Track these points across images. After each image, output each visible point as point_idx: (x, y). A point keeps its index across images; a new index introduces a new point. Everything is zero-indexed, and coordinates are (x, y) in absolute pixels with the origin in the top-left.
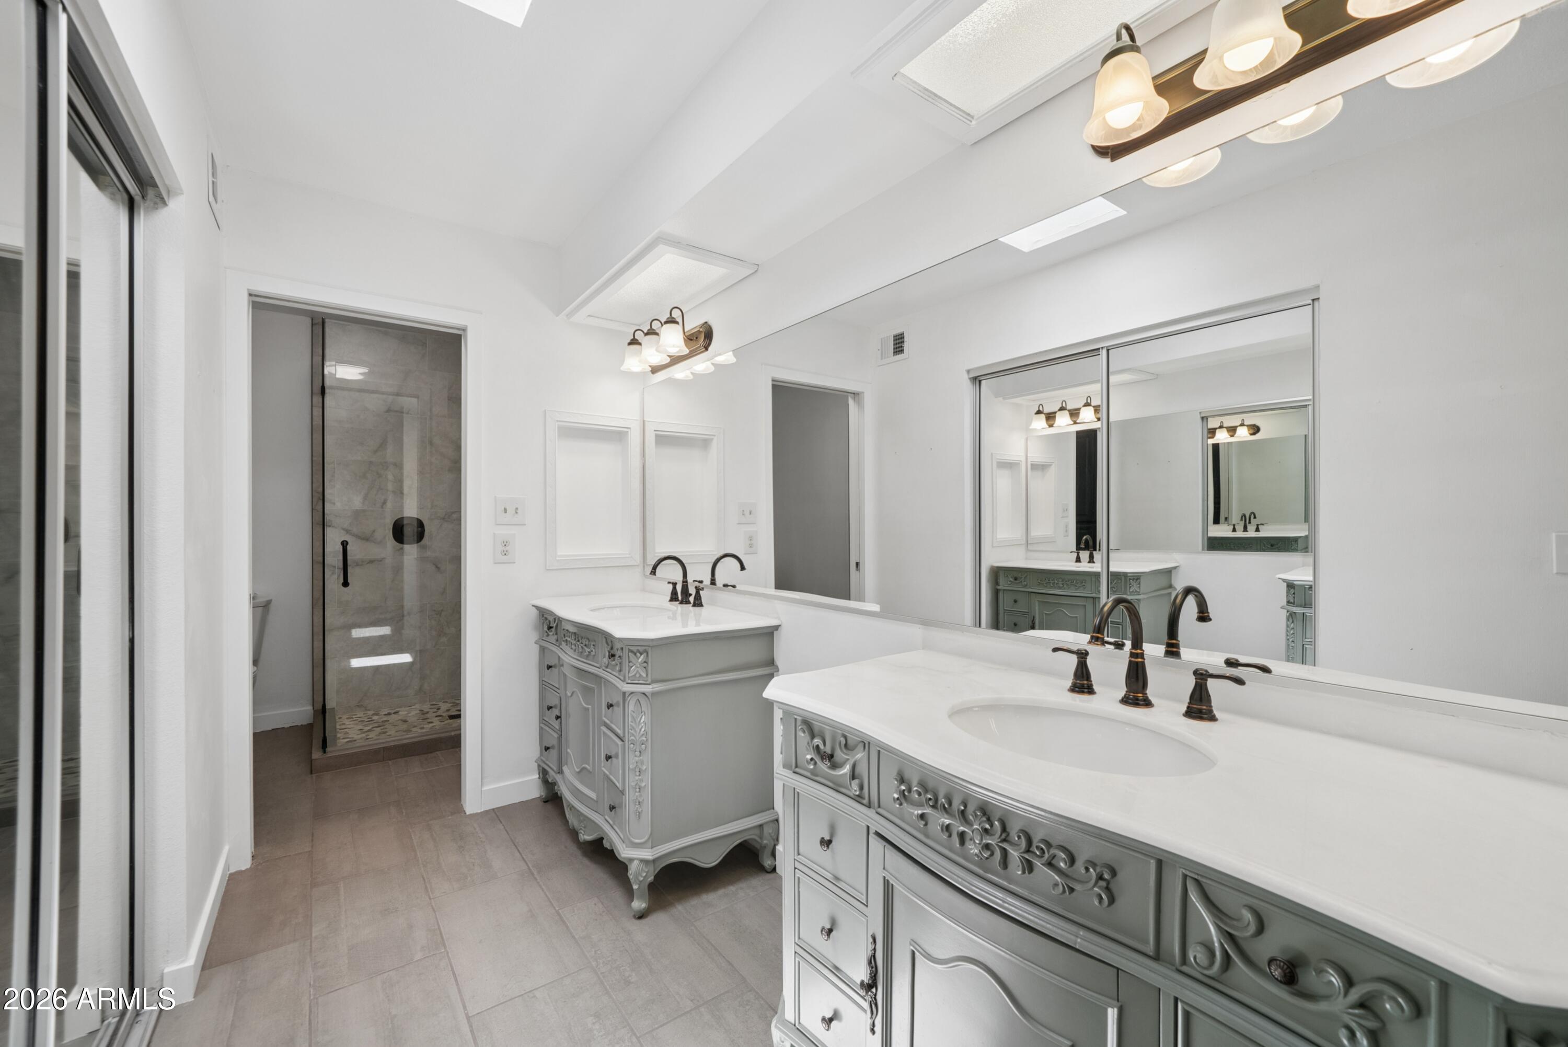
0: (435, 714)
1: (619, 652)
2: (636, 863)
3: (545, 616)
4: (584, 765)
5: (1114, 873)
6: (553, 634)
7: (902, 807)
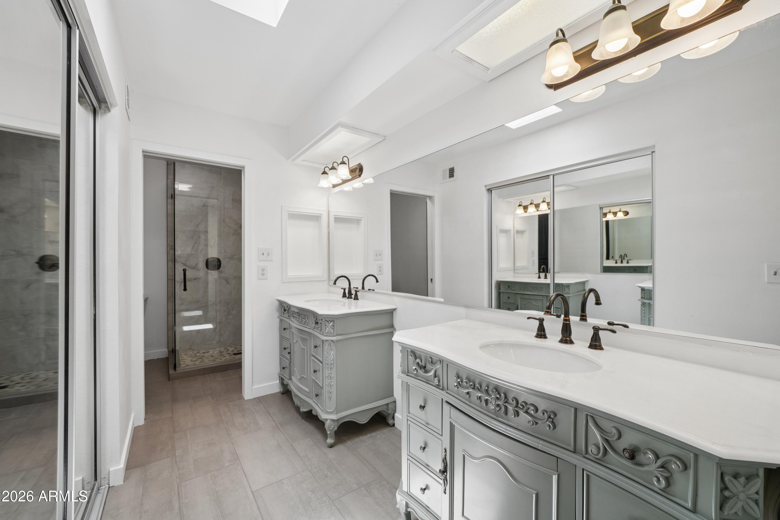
0: (227, 353)
1: (320, 321)
2: (329, 421)
3: (282, 304)
4: (303, 376)
5: (555, 415)
6: (287, 313)
7: (458, 389)
